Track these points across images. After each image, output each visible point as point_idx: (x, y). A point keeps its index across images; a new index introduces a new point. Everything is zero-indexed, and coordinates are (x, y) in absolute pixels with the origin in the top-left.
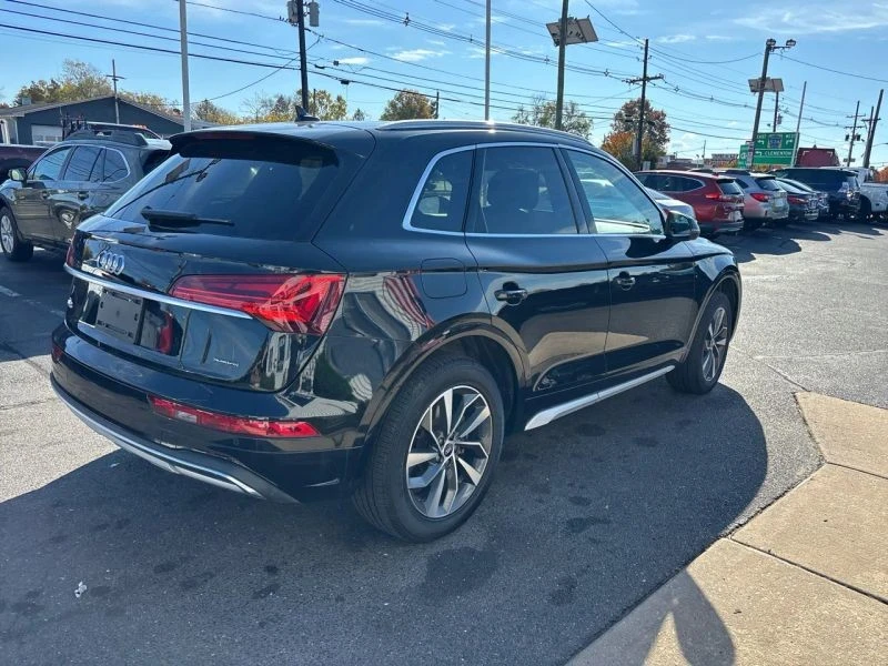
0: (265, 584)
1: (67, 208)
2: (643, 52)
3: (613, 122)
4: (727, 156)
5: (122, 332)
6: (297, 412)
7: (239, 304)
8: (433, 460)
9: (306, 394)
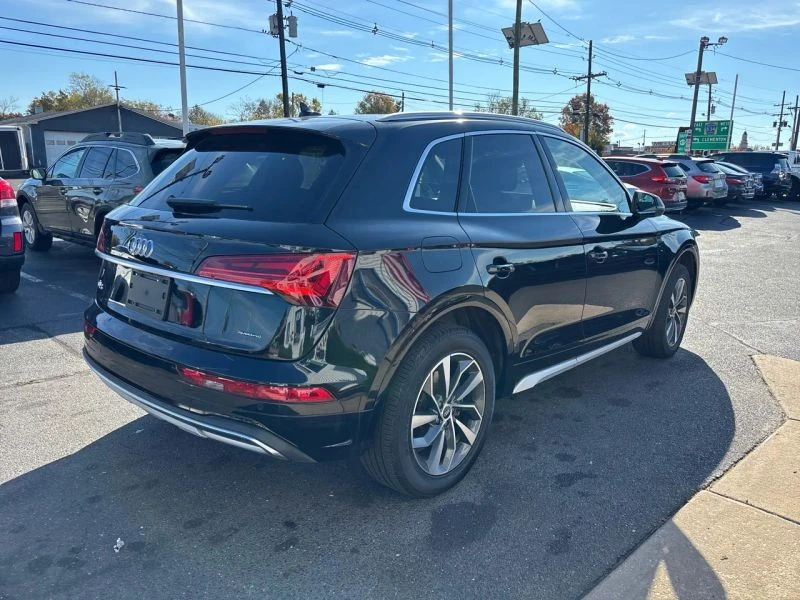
0: (285, 538)
1: (83, 203)
2: (588, 52)
3: (561, 116)
4: (666, 143)
5: (152, 310)
6: (313, 378)
7: (257, 281)
8: (433, 422)
9: (319, 361)
